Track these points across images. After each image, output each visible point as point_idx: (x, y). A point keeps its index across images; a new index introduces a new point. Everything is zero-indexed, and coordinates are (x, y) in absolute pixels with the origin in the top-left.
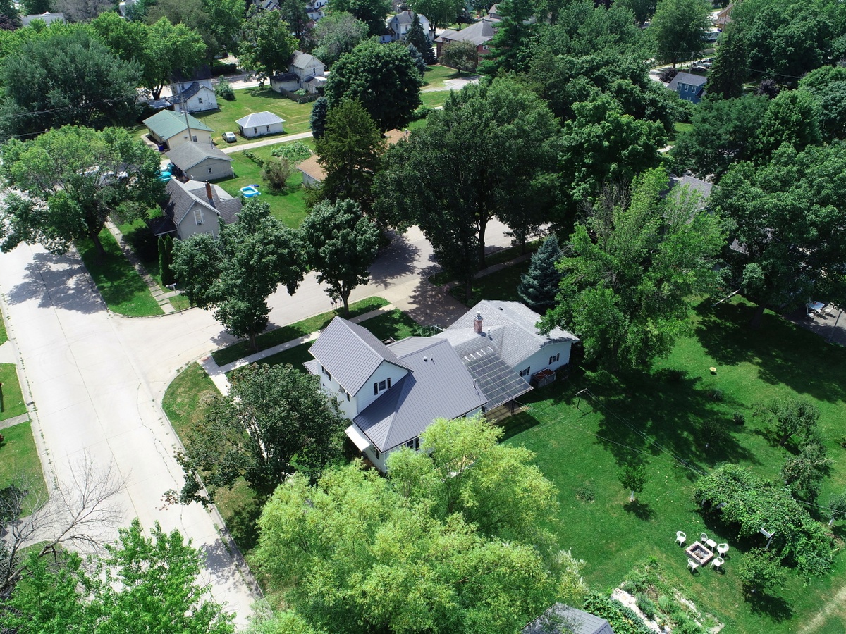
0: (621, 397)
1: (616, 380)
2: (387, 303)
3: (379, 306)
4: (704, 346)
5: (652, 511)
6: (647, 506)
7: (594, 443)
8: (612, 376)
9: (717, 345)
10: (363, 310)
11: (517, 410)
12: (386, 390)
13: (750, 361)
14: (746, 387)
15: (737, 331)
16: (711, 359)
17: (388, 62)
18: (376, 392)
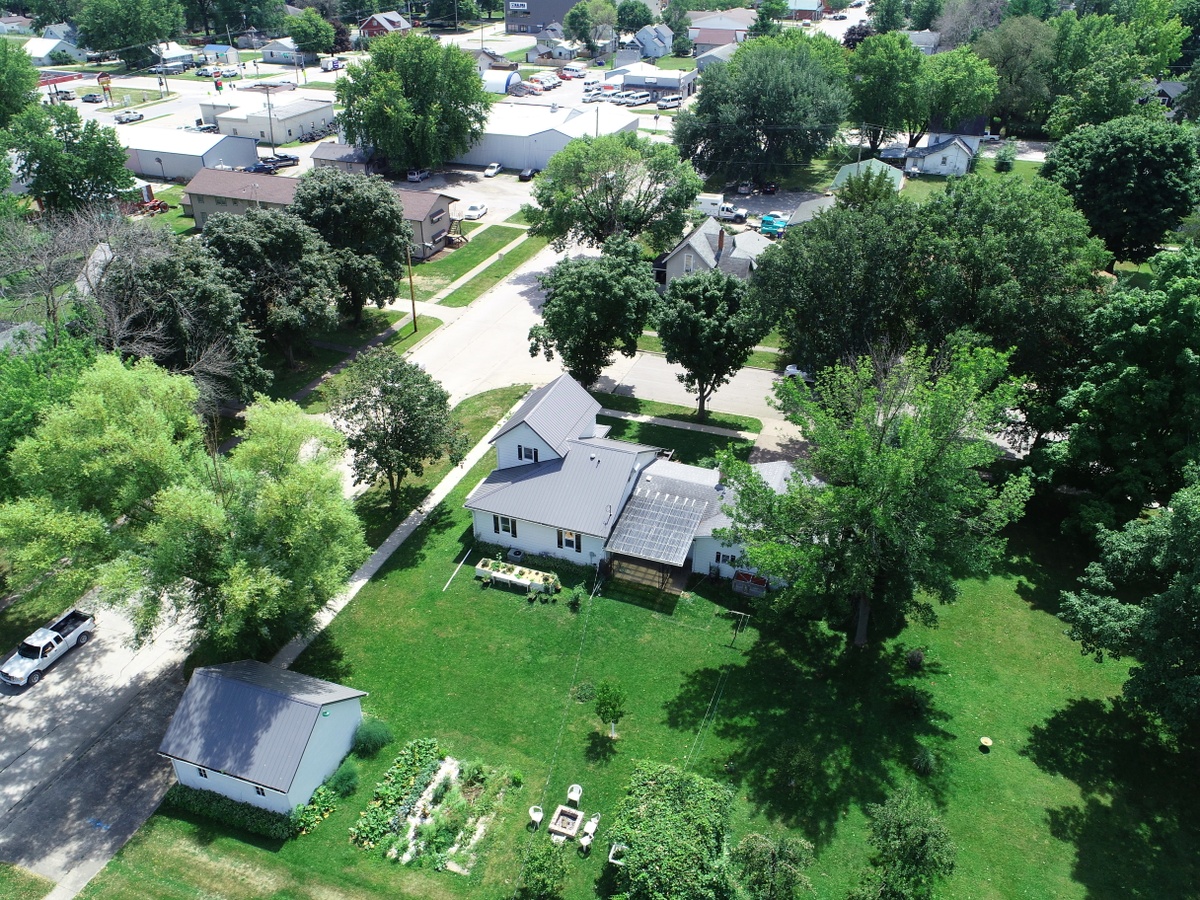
0: (805, 669)
1: (837, 653)
2: (758, 430)
3: (744, 429)
4: (1051, 722)
5: (608, 760)
6: (614, 753)
7: (683, 673)
8: (843, 647)
9: (1077, 736)
10: (723, 424)
11: (675, 591)
12: (532, 461)
13: (1086, 790)
14: (999, 799)
15: (1160, 751)
16: (1022, 738)
17: (1129, 150)
18: (520, 457)
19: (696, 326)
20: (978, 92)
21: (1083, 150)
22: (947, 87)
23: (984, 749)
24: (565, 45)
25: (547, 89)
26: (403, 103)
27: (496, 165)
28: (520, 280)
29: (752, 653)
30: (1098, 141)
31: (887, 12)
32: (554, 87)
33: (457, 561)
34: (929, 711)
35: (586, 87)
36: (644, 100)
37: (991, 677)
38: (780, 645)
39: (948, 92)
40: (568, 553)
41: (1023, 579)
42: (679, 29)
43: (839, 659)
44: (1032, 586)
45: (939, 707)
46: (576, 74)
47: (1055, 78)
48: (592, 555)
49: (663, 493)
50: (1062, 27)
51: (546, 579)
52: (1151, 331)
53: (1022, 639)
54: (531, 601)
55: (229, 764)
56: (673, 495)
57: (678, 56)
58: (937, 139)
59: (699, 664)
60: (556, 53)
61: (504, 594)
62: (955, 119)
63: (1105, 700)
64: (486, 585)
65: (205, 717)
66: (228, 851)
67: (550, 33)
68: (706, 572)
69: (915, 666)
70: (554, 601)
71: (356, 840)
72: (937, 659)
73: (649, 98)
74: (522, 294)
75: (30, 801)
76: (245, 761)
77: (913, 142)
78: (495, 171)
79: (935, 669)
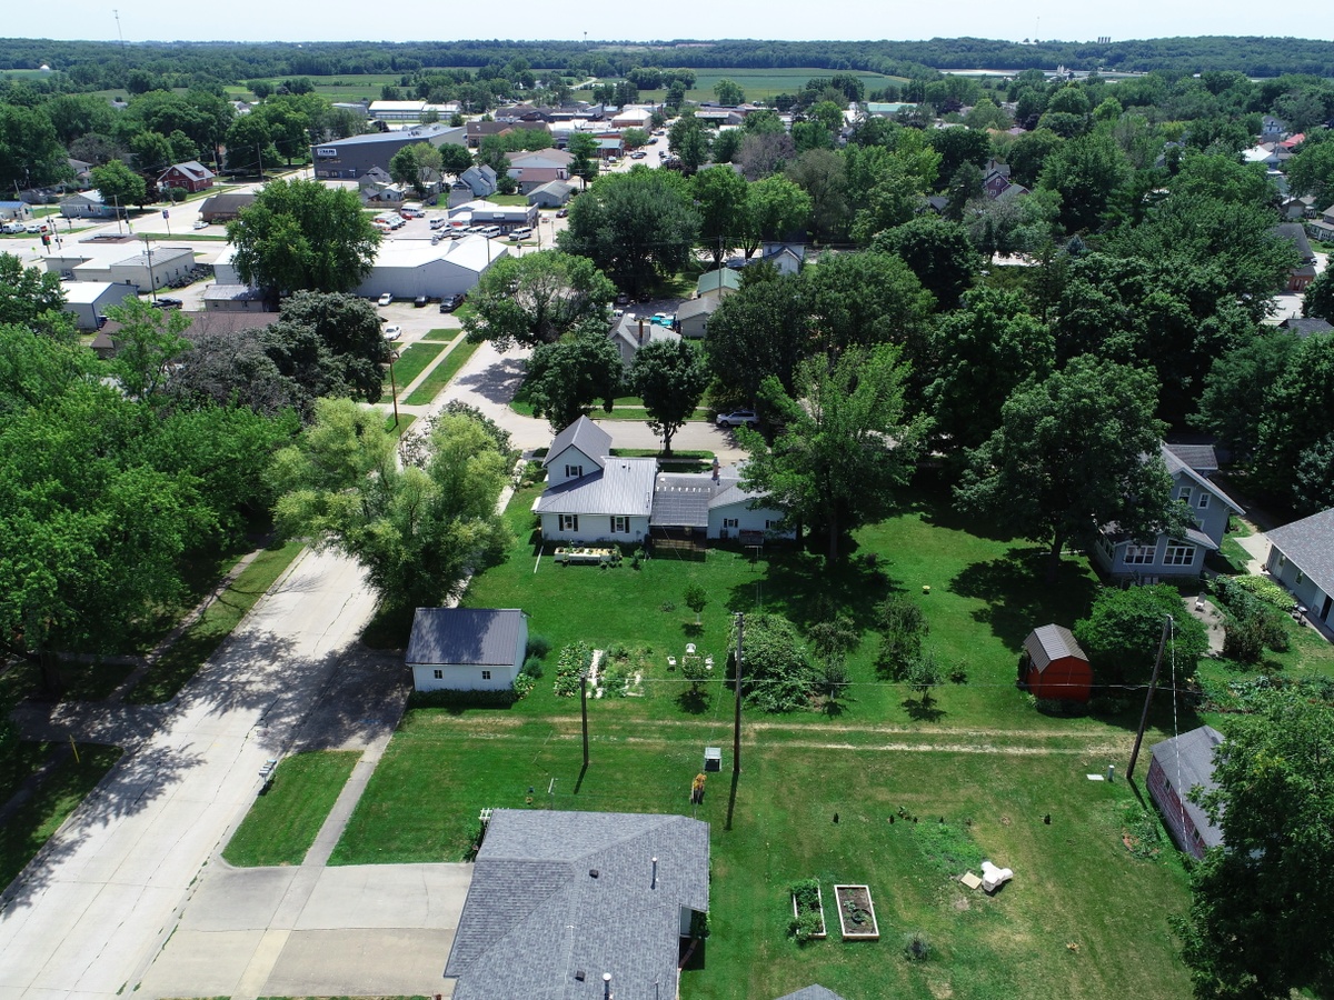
0: (805, 575)
1: (822, 565)
3: (703, 458)
4: (961, 576)
5: (702, 634)
6: (703, 630)
7: (728, 588)
8: (824, 562)
9: (977, 579)
10: (685, 457)
11: (701, 550)
12: (578, 476)
13: (989, 601)
14: (941, 612)
15: (1023, 578)
16: (946, 585)
17: (925, 241)
18: (568, 475)
19: (664, 377)
20: (796, 210)
21: (892, 244)
22: (772, 206)
23: (926, 592)
24: (394, 187)
25: (394, 228)
26: (303, 241)
27: (388, 295)
28: (465, 381)
29: (768, 571)
30: (903, 236)
31: (692, 147)
32: (400, 226)
33: (536, 554)
34: (890, 581)
35: (433, 225)
36: (495, 233)
37: (919, 562)
38: (785, 566)
39: (773, 212)
40: (621, 535)
41: (923, 514)
42: (501, 169)
43: (824, 567)
44: (930, 516)
45: (893, 579)
46: (416, 214)
47: (850, 197)
48: (638, 532)
49: (676, 487)
50: (849, 156)
51: (610, 552)
52: (970, 338)
53: (931, 542)
54: (604, 567)
55: (465, 658)
56: (683, 487)
57: (504, 194)
58: (770, 251)
59: (734, 583)
60: (384, 196)
61: (581, 568)
62: (782, 232)
63: (988, 561)
64: (565, 564)
65: (436, 635)
66: (477, 714)
67: (373, 177)
68: (718, 536)
69: (871, 561)
70: (620, 565)
71: (560, 694)
72: (885, 558)
73: (499, 231)
74: (473, 391)
75: (304, 722)
76: (477, 653)
77: (749, 255)
78: (388, 300)
79: (885, 563)
